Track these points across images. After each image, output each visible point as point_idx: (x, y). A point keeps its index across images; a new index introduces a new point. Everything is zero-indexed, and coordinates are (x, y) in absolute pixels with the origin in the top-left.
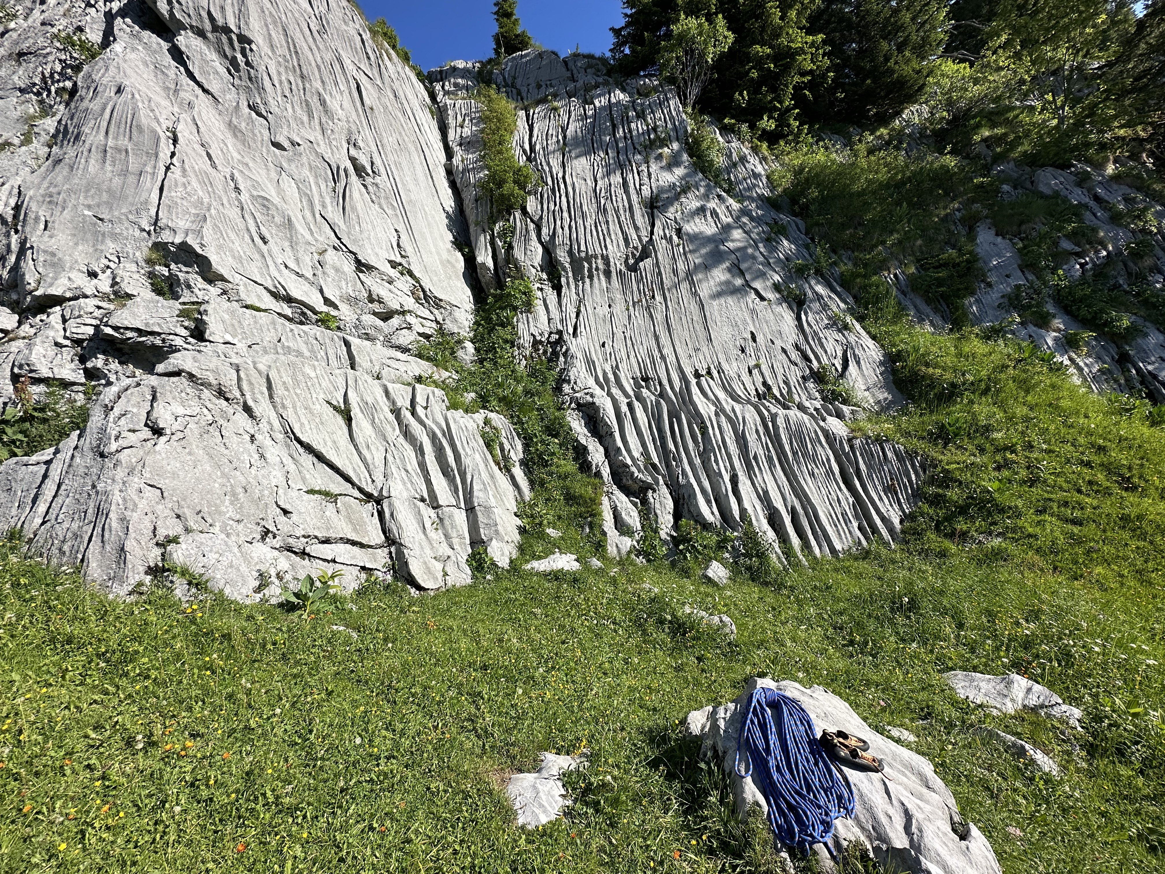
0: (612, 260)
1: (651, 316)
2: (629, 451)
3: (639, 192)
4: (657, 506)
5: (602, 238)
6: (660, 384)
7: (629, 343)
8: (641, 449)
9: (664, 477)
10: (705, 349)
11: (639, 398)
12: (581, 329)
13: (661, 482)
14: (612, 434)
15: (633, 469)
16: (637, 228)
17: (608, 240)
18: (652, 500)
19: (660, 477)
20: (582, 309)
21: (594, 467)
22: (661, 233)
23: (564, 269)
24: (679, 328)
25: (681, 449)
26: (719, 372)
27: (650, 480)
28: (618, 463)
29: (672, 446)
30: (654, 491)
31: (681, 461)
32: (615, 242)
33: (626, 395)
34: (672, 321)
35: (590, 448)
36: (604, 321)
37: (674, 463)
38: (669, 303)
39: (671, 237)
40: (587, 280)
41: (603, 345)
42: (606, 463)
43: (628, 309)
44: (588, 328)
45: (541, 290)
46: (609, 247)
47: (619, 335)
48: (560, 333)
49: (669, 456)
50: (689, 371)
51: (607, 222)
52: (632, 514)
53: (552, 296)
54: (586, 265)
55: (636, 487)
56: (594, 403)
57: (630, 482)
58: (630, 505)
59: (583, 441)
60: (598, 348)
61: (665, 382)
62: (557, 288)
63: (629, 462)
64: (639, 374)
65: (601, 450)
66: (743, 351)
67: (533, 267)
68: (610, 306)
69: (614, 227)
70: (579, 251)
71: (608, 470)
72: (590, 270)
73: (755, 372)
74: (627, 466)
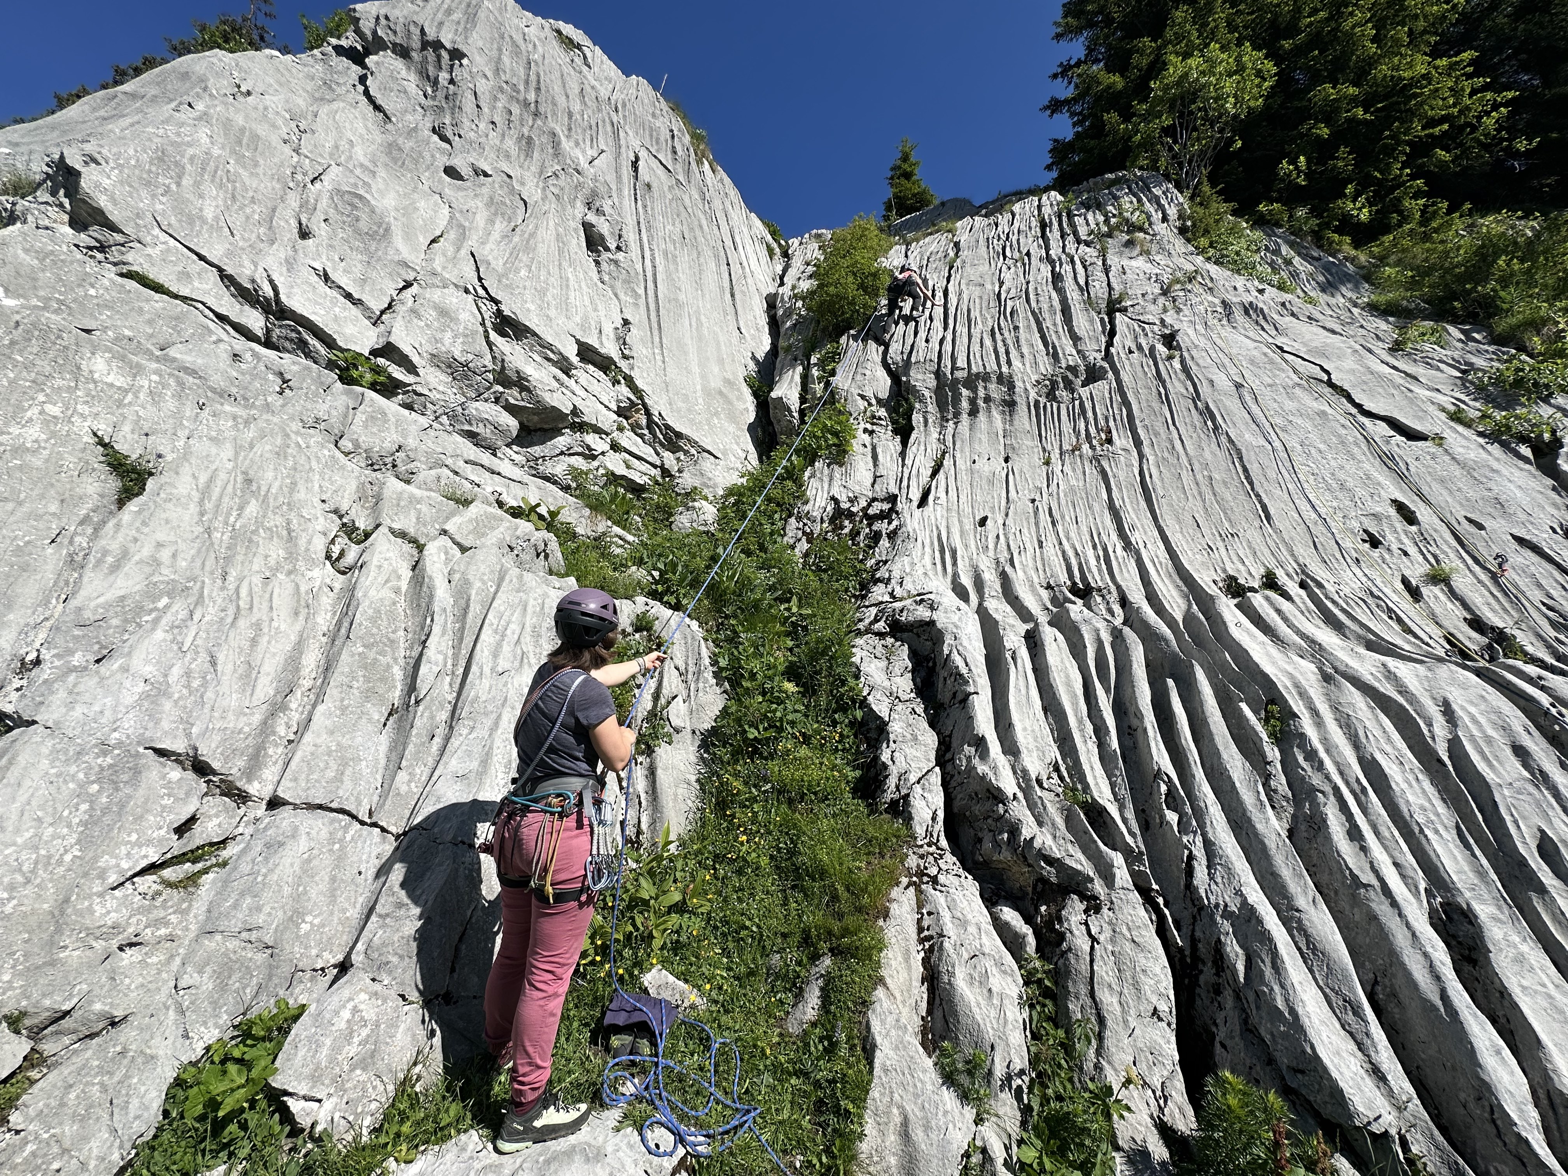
0: (1019, 384)
1: (1104, 474)
2: (1011, 749)
3: (1085, 289)
4: (1104, 971)
5: (1002, 350)
6: (1124, 602)
7: (1045, 519)
8: (1054, 753)
9: (1130, 856)
10: (1253, 535)
11: (1061, 622)
12: (938, 491)
13: (1122, 875)
14: (964, 700)
15: (1019, 811)
16: (1076, 339)
17: (1014, 353)
18: (1082, 943)
19: (1118, 859)
20: (948, 462)
21: (892, 782)
22: (1130, 343)
23: (922, 399)
24: (1175, 495)
25: (1199, 774)
26: (1303, 585)
27: (1079, 862)
28: (974, 786)
29: (1161, 758)
30: (1093, 906)
31: (1200, 814)
32: (1028, 358)
33: (1024, 614)
34: (1156, 482)
35: (896, 728)
36: (991, 482)
37: (1172, 817)
38: (1147, 450)
39: (1152, 349)
40: (964, 417)
41: (983, 522)
42: (936, 778)
43: (1047, 463)
44: (953, 493)
45: (871, 433)
46: (1016, 363)
47: (1022, 503)
48: (892, 499)
49: (1153, 791)
50: (1206, 579)
51: (1016, 328)
52: (996, 982)
53: (889, 444)
54: (965, 392)
55: (1021, 877)
56: (932, 623)
57: (1006, 855)
58: (993, 942)
59: (880, 706)
60: (969, 525)
61: (1137, 596)
62: (904, 431)
63: (1008, 784)
64: (1063, 578)
65: (931, 739)
66: (1374, 543)
67: (863, 397)
68: (1007, 460)
69: (1030, 337)
70: (954, 368)
71: (938, 799)
72: (973, 401)
73: (1430, 592)
74: (997, 796)
